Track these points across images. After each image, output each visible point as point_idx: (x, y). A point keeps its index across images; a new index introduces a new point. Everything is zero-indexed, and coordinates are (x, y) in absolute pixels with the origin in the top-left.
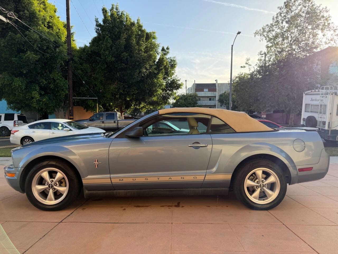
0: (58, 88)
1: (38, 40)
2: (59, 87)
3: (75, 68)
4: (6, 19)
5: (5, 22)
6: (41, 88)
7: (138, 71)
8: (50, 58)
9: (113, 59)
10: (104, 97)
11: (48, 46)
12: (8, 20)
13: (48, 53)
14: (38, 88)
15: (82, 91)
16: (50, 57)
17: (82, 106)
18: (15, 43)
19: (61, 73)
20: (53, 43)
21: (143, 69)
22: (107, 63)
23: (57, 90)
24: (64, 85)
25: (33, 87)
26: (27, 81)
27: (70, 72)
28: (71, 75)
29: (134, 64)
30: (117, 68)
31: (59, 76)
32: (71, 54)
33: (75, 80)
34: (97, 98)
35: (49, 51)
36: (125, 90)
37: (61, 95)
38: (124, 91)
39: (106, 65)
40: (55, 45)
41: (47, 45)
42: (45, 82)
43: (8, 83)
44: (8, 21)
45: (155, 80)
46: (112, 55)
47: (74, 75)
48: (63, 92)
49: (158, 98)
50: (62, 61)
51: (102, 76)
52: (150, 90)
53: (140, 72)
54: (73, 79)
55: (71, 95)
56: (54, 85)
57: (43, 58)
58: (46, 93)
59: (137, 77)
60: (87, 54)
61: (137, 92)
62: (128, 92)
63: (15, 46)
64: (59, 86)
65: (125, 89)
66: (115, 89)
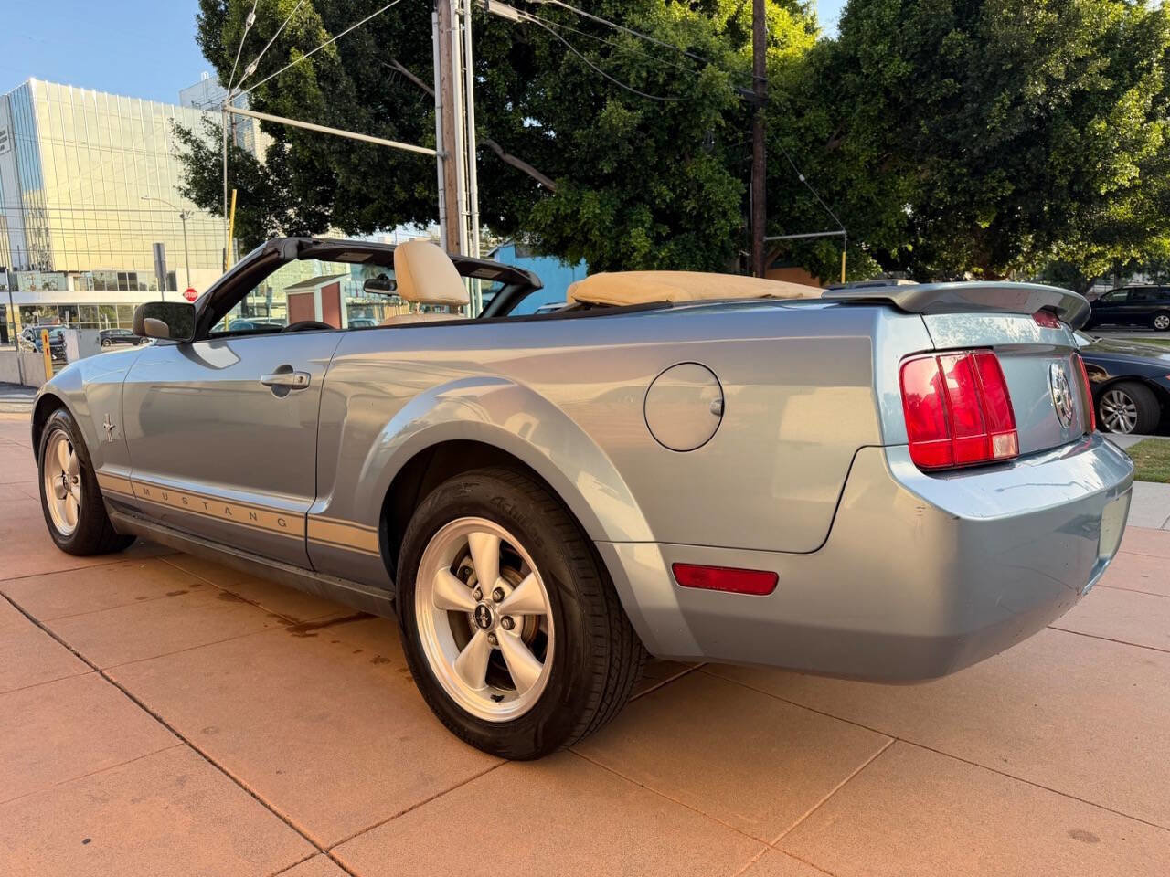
0: (710, 209)
1: (640, 58)
2: (713, 206)
3: (778, 130)
4: (519, 13)
5: (515, 21)
6: (659, 216)
7: (1006, 97)
8: (681, 109)
9: (905, 68)
10: (879, 224)
11: (671, 71)
12: (527, 14)
13: (675, 94)
14: (647, 217)
15: (803, 212)
16: (680, 104)
17: (801, 265)
18: (581, 83)
19: (723, 158)
20: (685, 55)
21: (1033, 84)
22: (887, 92)
23: (708, 215)
24: (726, 198)
25: (634, 217)
26: (622, 200)
27: (760, 150)
28: (760, 158)
29: (990, 69)
30: (923, 101)
31: (712, 168)
32: (764, 82)
33: (776, 176)
34: (843, 232)
35: (676, 85)
36: (960, 187)
37: (718, 232)
38: (952, 191)
39: (882, 100)
40: (695, 60)
41: (666, 67)
42: (670, 196)
43: (569, 211)
44: (527, 16)
45: (1097, 126)
46: (905, 52)
47: (772, 155)
48: (723, 222)
49: (1137, 208)
50: (719, 114)
51: (872, 143)
52: (1077, 176)
53: (1019, 100)
54: (767, 173)
55: (758, 228)
56: (698, 201)
57: (662, 113)
58: (677, 230)
59: (1003, 122)
60: (817, 71)
61: (1014, 187)
62: (972, 196)
63: (583, 93)
64: (715, 202)
65: (959, 182)
66: (916, 187)
